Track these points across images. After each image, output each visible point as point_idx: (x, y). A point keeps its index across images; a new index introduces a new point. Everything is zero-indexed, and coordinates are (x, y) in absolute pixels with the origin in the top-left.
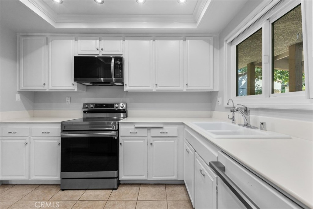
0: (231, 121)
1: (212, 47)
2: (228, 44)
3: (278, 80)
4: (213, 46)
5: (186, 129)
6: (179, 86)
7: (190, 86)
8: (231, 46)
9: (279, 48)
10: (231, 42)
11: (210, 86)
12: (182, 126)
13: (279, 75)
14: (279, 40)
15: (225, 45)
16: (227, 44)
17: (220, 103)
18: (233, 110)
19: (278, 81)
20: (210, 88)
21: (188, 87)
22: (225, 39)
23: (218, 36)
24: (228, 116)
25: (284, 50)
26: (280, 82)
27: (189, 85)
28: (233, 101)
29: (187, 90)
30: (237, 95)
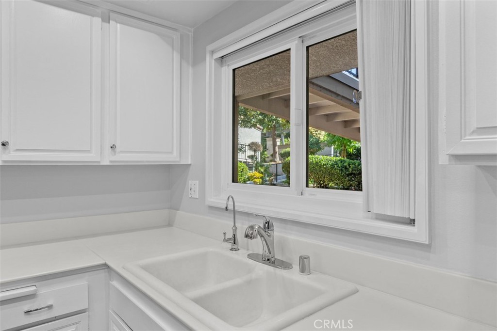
0: (229, 245)
1: (176, 56)
2: (216, 60)
3: (258, 126)
4: (181, 55)
5: (116, 284)
6: (89, 151)
7: (122, 152)
8: (222, 67)
9: (279, 80)
10: (222, 57)
11: (171, 153)
12: (102, 275)
13: (260, 117)
14: (283, 67)
15: (210, 63)
16: (213, 61)
17: (196, 195)
18: (252, 234)
19: (258, 128)
20: (172, 158)
21: (115, 155)
22: (210, 48)
23: (190, 34)
24: (223, 234)
25: (286, 84)
26: (260, 129)
27: (118, 149)
28: (235, 199)
29: (111, 161)
30: (234, 180)
